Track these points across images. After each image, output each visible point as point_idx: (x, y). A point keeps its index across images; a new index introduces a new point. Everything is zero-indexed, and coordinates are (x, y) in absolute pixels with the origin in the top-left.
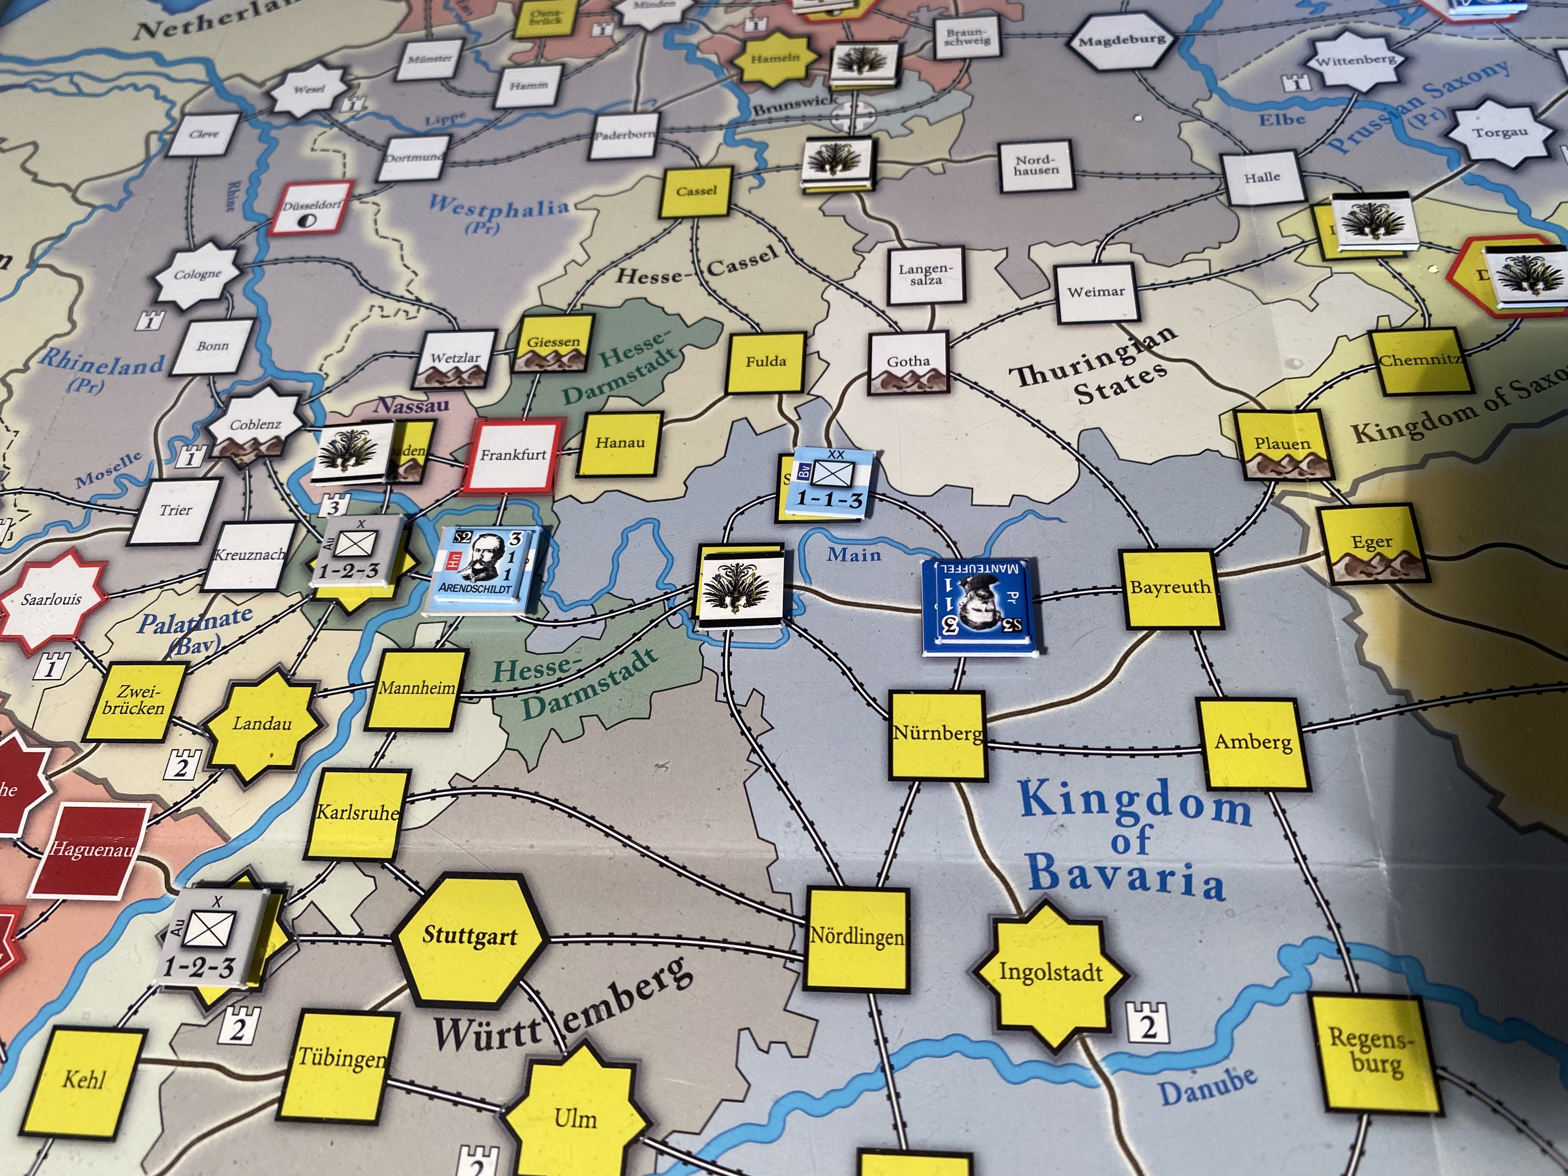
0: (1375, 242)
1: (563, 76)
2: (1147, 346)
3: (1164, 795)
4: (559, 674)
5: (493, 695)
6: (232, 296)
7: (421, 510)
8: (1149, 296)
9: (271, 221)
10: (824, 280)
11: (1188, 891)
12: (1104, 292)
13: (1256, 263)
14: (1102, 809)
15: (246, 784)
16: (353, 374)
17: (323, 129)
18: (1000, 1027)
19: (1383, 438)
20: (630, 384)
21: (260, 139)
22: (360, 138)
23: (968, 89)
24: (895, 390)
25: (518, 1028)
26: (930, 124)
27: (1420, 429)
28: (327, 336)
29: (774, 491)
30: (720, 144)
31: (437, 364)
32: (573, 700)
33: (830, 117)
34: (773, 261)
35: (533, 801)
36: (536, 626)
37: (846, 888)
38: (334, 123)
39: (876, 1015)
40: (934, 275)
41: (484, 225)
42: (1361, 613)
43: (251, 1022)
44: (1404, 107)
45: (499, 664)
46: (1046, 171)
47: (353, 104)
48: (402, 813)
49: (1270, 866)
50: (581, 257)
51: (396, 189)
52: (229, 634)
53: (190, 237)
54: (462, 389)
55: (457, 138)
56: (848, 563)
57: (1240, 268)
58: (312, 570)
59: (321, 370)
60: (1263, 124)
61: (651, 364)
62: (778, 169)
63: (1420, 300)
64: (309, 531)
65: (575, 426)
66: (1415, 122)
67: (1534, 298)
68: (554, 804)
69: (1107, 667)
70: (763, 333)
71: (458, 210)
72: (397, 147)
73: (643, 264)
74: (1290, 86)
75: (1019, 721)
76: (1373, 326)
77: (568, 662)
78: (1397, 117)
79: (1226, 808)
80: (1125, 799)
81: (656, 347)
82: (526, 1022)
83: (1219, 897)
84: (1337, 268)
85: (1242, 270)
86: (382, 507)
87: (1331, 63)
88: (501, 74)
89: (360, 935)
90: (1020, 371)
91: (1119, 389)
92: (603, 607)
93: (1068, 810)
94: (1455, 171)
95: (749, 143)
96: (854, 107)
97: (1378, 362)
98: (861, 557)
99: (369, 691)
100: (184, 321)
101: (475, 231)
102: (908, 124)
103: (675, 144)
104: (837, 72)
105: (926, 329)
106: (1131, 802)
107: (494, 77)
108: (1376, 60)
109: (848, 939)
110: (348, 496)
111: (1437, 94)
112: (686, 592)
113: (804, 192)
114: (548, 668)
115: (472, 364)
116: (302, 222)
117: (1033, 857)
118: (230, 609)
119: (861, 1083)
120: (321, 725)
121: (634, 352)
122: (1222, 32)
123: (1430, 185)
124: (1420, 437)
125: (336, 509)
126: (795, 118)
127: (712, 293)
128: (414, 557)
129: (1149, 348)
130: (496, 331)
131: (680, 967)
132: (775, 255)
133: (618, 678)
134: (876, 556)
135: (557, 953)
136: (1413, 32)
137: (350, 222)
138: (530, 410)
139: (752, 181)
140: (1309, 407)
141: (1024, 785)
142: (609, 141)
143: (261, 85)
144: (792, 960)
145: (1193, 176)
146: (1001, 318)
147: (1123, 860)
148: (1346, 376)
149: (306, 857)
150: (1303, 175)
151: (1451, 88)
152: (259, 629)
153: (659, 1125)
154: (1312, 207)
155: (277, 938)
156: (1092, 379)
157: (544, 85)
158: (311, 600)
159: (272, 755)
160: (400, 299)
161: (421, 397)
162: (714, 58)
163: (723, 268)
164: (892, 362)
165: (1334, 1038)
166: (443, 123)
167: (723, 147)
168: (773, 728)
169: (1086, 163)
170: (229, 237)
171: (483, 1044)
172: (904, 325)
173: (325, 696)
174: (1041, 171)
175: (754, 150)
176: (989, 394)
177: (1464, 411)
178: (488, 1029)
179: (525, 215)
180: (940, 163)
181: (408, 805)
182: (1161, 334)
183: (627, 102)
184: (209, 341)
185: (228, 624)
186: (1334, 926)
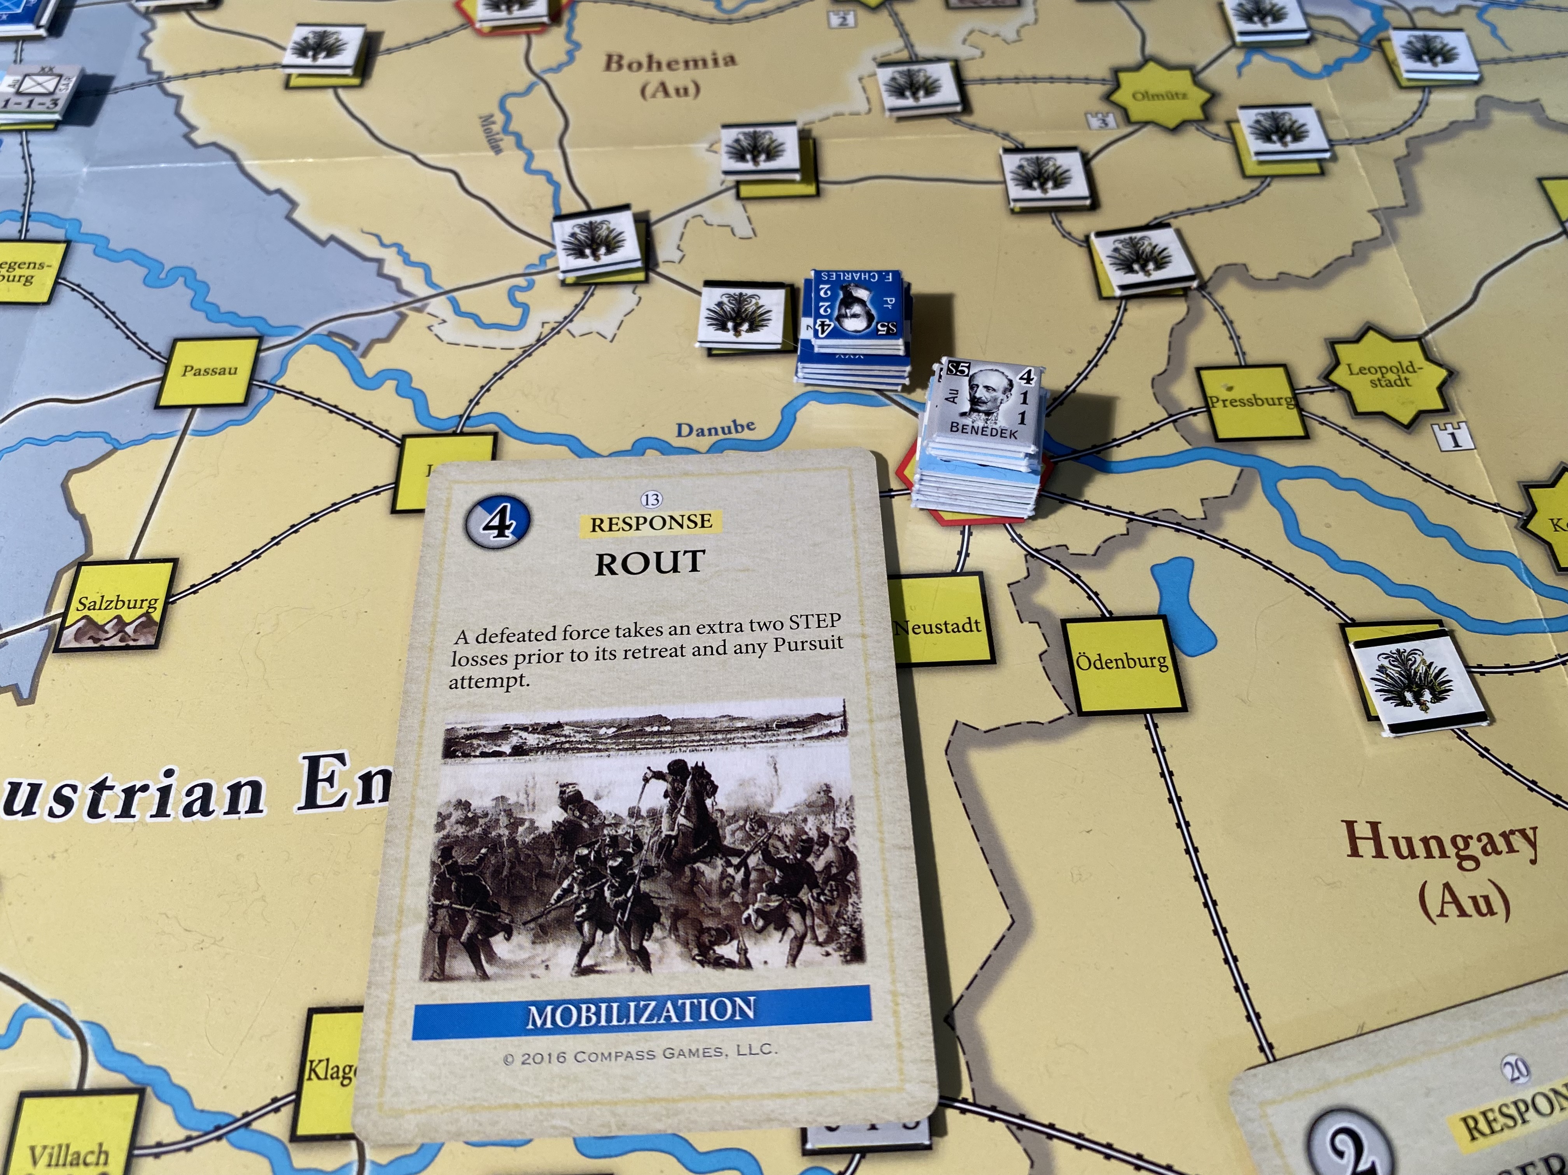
42: (156, 28)
186: (27, 203)
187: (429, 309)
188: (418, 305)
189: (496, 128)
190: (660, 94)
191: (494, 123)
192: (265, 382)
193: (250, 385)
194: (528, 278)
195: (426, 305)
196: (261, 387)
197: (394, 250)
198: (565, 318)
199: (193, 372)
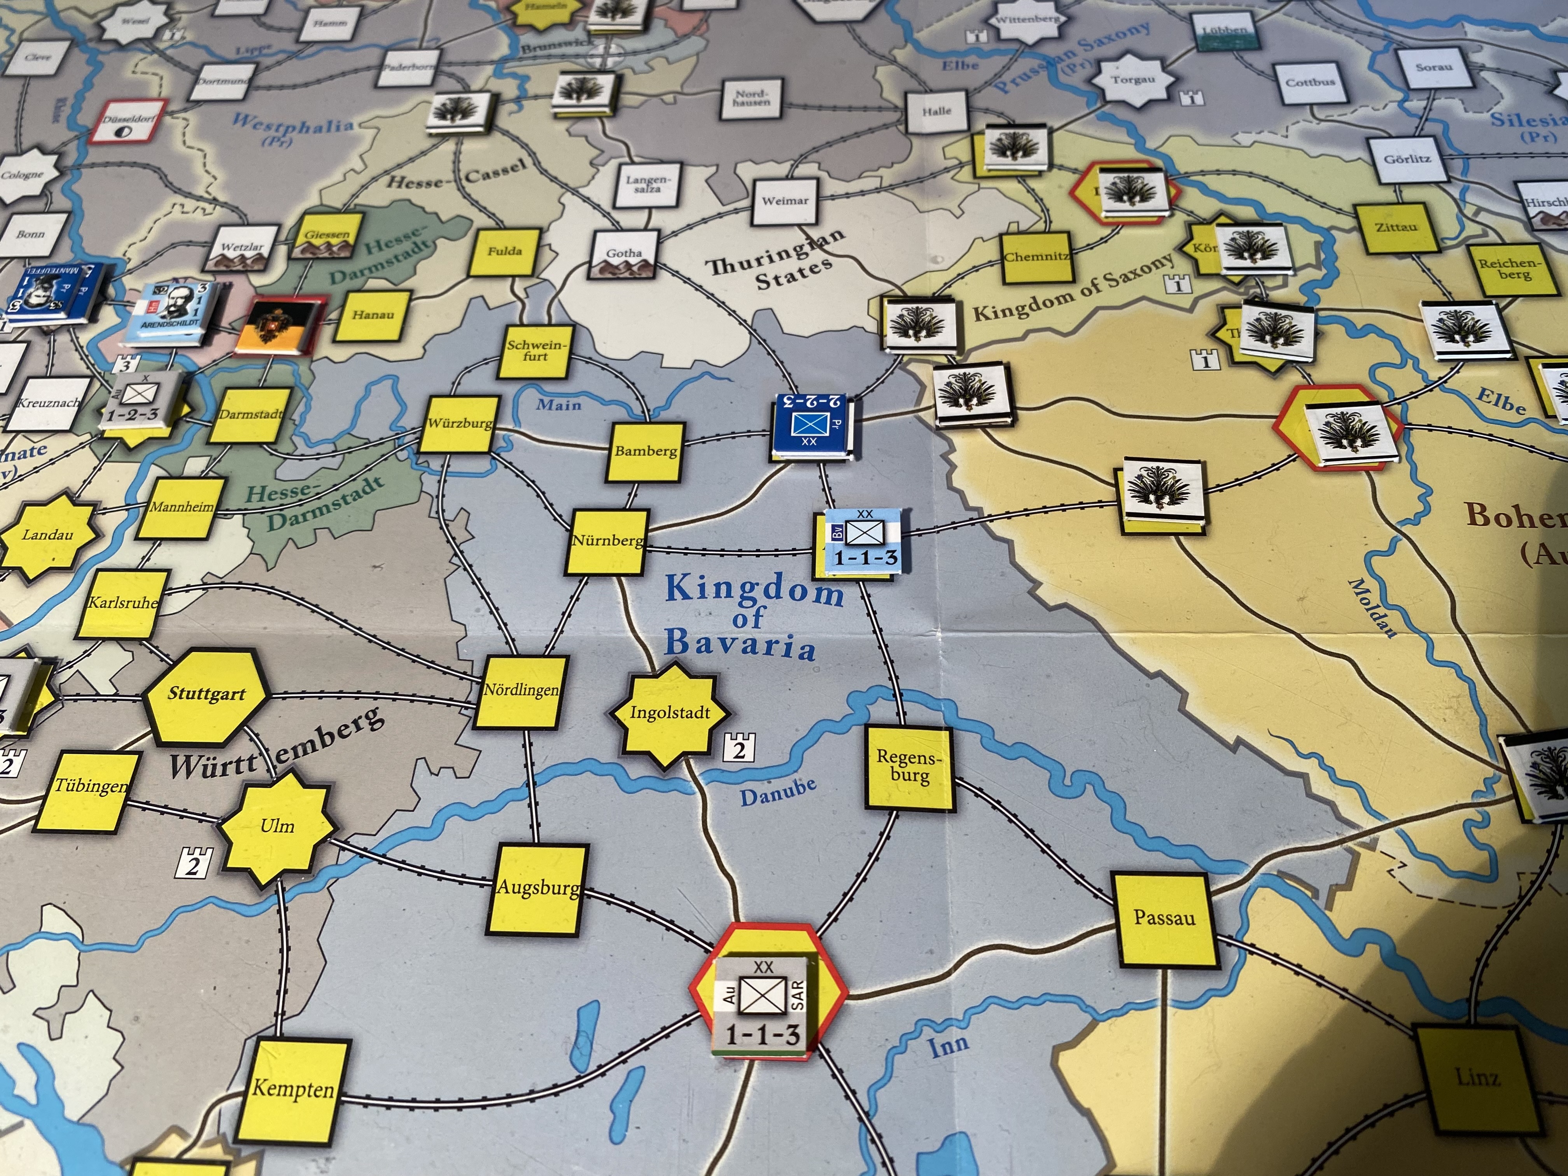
0: (1013, 162)
1: (361, 16)
2: (819, 244)
3: (778, 585)
4: (300, 496)
5: (244, 512)
6: (51, 193)
7: (200, 368)
8: (827, 205)
9: (92, 131)
10: (562, 187)
11: (787, 654)
12: (791, 201)
13: (920, 180)
14: (729, 595)
15: (29, 582)
16: (152, 259)
17: (145, 55)
18: (624, 752)
19: (996, 317)
20: (387, 269)
21: (88, 62)
22: (177, 64)
23: (707, 35)
24: (610, 276)
25: (239, 761)
26: (669, 63)
27: (1027, 310)
28: (133, 228)
29: (498, 353)
30: (490, 77)
31: (226, 252)
32: (309, 516)
33: (585, 56)
34: (522, 172)
35: (269, 593)
36: (285, 459)
37: (519, 656)
38: (155, 50)
39: (527, 746)
40: (655, 185)
41: (279, 140)
42: (955, 450)
43: (17, 761)
44: (1059, 58)
45: (252, 488)
46: (760, 103)
47: (173, 34)
48: (160, 603)
49: (853, 636)
50: (359, 166)
51: (204, 107)
52: (24, 466)
53: (18, 142)
54: (245, 272)
55: (262, 66)
56: (554, 412)
57: (906, 184)
58: (101, 414)
59: (124, 255)
60: (945, 69)
61: (407, 253)
62: (536, 97)
63: (1045, 210)
64: (102, 384)
65: (336, 302)
66: (1067, 70)
67: (1131, 208)
68: (286, 596)
69: (750, 491)
70: (506, 228)
71: (258, 127)
72: (209, 72)
73: (410, 172)
74: (971, 38)
75: (675, 531)
76: (1004, 229)
77: (308, 487)
78: (1052, 65)
79: (825, 593)
80: (748, 587)
81: (414, 239)
82: (246, 757)
83: (810, 658)
84: (984, 184)
85: (907, 186)
86: (167, 366)
87: (1008, 21)
88: (307, 12)
89: (116, 695)
90: (715, 263)
91: (791, 278)
92: (342, 444)
93: (703, 596)
94: (1091, 110)
95: (514, 75)
96: (607, 48)
97: (1003, 258)
98: (564, 407)
99: (142, 510)
100: (6, 214)
101: (271, 144)
102: (651, 63)
103: (451, 75)
104: (594, 17)
105: (642, 226)
106: (752, 589)
107: (299, 15)
108: (1044, 19)
109: (514, 692)
110: (138, 357)
111: (1089, 48)
112: (414, 433)
113: (556, 116)
114: (292, 492)
115: (255, 252)
116: (119, 133)
117: (671, 631)
118: (28, 445)
119: (509, 796)
120: (98, 535)
121: (394, 243)
123: (1068, 120)
124: (1025, 316)
125: (127, 367)
126: (555, 56)
127: (467, 196)
128: (190, 406)
129: (821, 247)
130: (279, 226)
131: (375, 714)
132: (524, 166)
133: (349, 499)
134: (577, 406)
135: (277, 705)
137: (161, 134)
138: (301, 289)
139: (513, 107)
140: (943, 294)
141: (671, 578)
142: (394, 72)
143: (91, 17)
144: (466, 708)
145: (880, 109)
146: (705, 221)
147: (740, 633)
148: (976, 269)
149: (77, 638)
150: (970, 110)
151: (1100, 43)
152: (52, 462)
153: (344, 829)
154: (972, 136)
155: (45, 697)
156: (770, 270)
157: (343, 23)
158: (99, 439)
159: (54, 559)
160: (200, 198)
161: (210, 278)
162: (493, 4)
163: (480, 176)
164: (611, 254)
165: (880, 756)
166: (252, 53)
167: (492, 79)
168: (473, 537)
169: (794, 97)
170: (52, 144)
171: (209, 773)
172: (624, 224)
173: (104, 514)
174: (755, 103)
175: (517, 82)
176: (687, 280)
177: (1064, 297)
178: (214, 762)
179: (315, 132)
180: (671, 96)
181: (165, 597)
182: (832, 235)
183: (414, 40)
184: (28, 230)
185: (25, 457)
186: (894, 678)
187: (1380, 847)
188: (1366, 839)
189: (1374, 598)
190: (1545, 560)
191: (1368, 591)
192: (1230, 937)
193: (1216, 942)
194: (1480, 809)
195: (1376, 840)
196: (1229, 945)
197: (1314, 761)
198: (1542, 868)
199: (1146, 919)
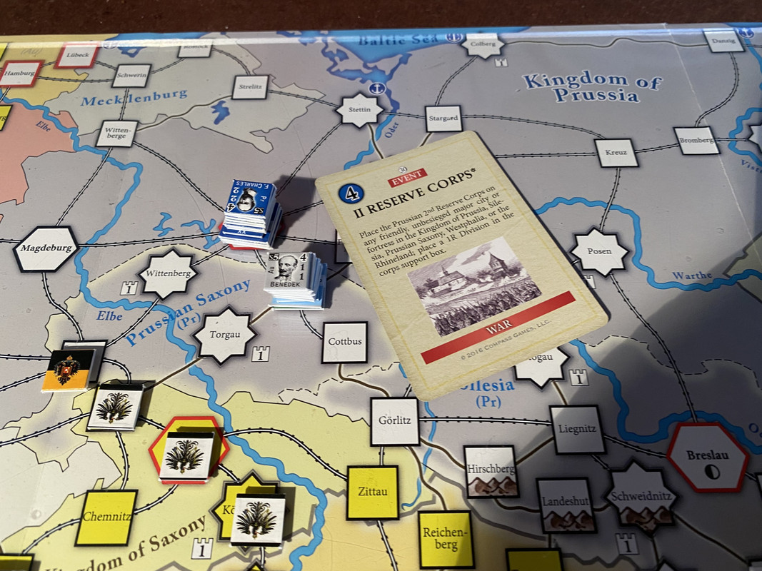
13: (48, 430)
44: (179, 311)
57: (36, 434)
60: (98, 319)
63: (127, 467)
66: (182, 325)
74: (125, 290)
76: (92, 487)
78: (172, 318)
85: (36, 436)
87: (154, 274)
94: (188, 364)
97: (82, 516)
108: (180, 274)
111: (203, 303)
122: (106, 245)
123: (170, 374)
136: (208, 254)
140: (29, 552)
148: (60, 527)
151: (212, 298)
154: (97, 387)
177: (114, 561)
